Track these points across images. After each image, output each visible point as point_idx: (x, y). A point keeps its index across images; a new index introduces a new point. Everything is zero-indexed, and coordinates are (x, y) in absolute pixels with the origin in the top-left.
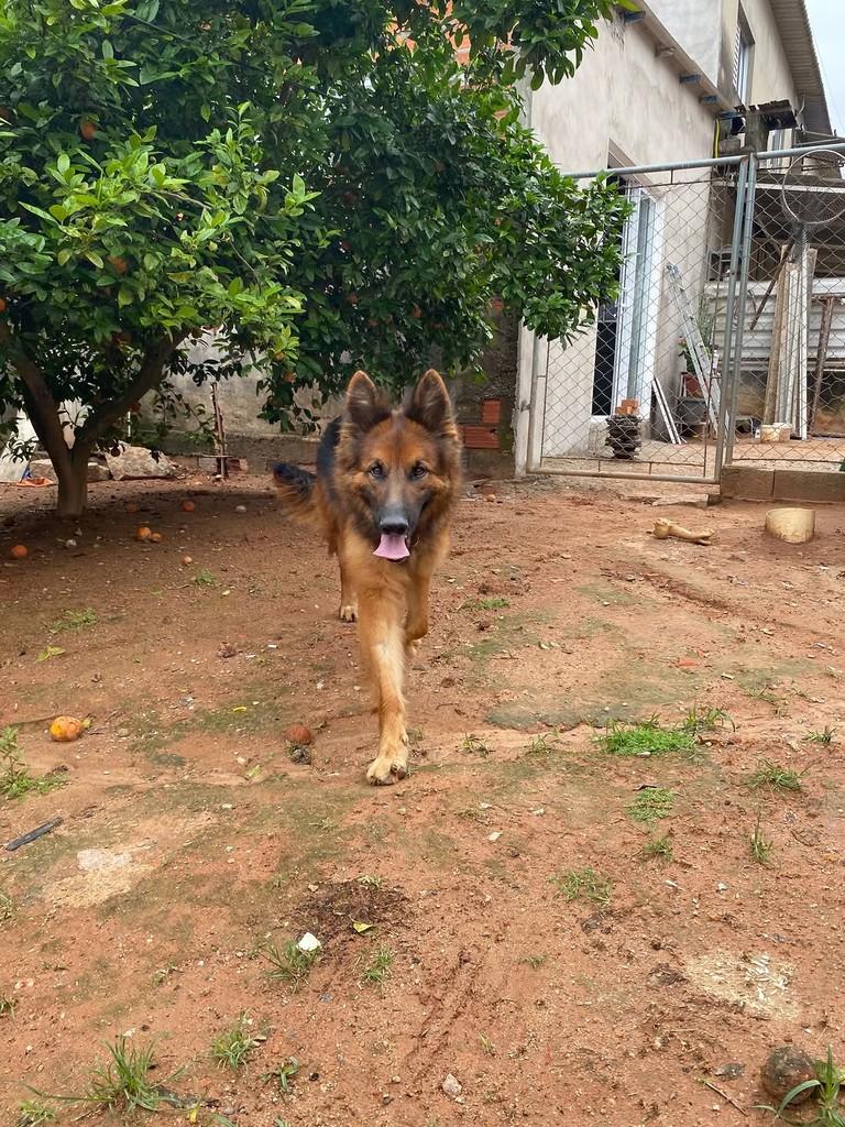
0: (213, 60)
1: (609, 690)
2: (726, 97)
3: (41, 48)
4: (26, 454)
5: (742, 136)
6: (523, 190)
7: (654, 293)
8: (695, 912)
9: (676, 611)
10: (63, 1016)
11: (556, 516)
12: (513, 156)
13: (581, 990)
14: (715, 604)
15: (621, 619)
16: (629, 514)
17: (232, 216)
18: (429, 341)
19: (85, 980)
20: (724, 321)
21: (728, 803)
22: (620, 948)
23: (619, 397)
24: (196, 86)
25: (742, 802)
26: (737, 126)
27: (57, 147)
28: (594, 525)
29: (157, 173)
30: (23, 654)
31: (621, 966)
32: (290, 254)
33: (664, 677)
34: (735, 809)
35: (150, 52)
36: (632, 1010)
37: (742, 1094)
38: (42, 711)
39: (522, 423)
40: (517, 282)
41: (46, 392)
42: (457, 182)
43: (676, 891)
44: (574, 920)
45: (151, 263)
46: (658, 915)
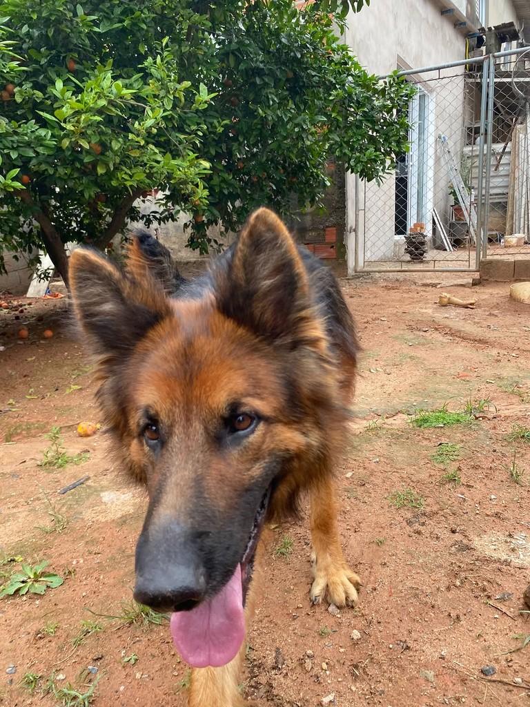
0: (144, 14)
1: (415, 393)
2: (473, 23)
3: (40, 12)
4: (46, 277)
5: (484, 48)
6: (344, 85)
7: (431, 151)
8: (477, 512)
9: (455, 347)
10: (101, 577)
11: (376, 297)
12: (336, 64)
13: (408, 557)
14: (480, 341)
15: (421, 353)
16: (422, 293)
17: (164, 111)
18: (289, 190)
19: (113, 558)
20: (477, 171)
21: (495, 451)
22: (431, 533)
23: (411, 221)
24: (135, 31)
25: (504, 450)
26: (480, 42)
27: (54, 76)
28: (400, 301)
29: (117, 86)
30: (57, 390)
31: (432, 543)
32: (201, 134)
33: (450, 384)
34: (499, 454)
35: (105, 12)
36: (441, 566)
37: (512, 609)
38: (71, 420)
39: (350, 241)
40: (345, 145)
41: (57, 236)
42: (301, 84)
43: (464, 500)
44: (402, 519)
45: (116, 146)
46: (454, 514)
